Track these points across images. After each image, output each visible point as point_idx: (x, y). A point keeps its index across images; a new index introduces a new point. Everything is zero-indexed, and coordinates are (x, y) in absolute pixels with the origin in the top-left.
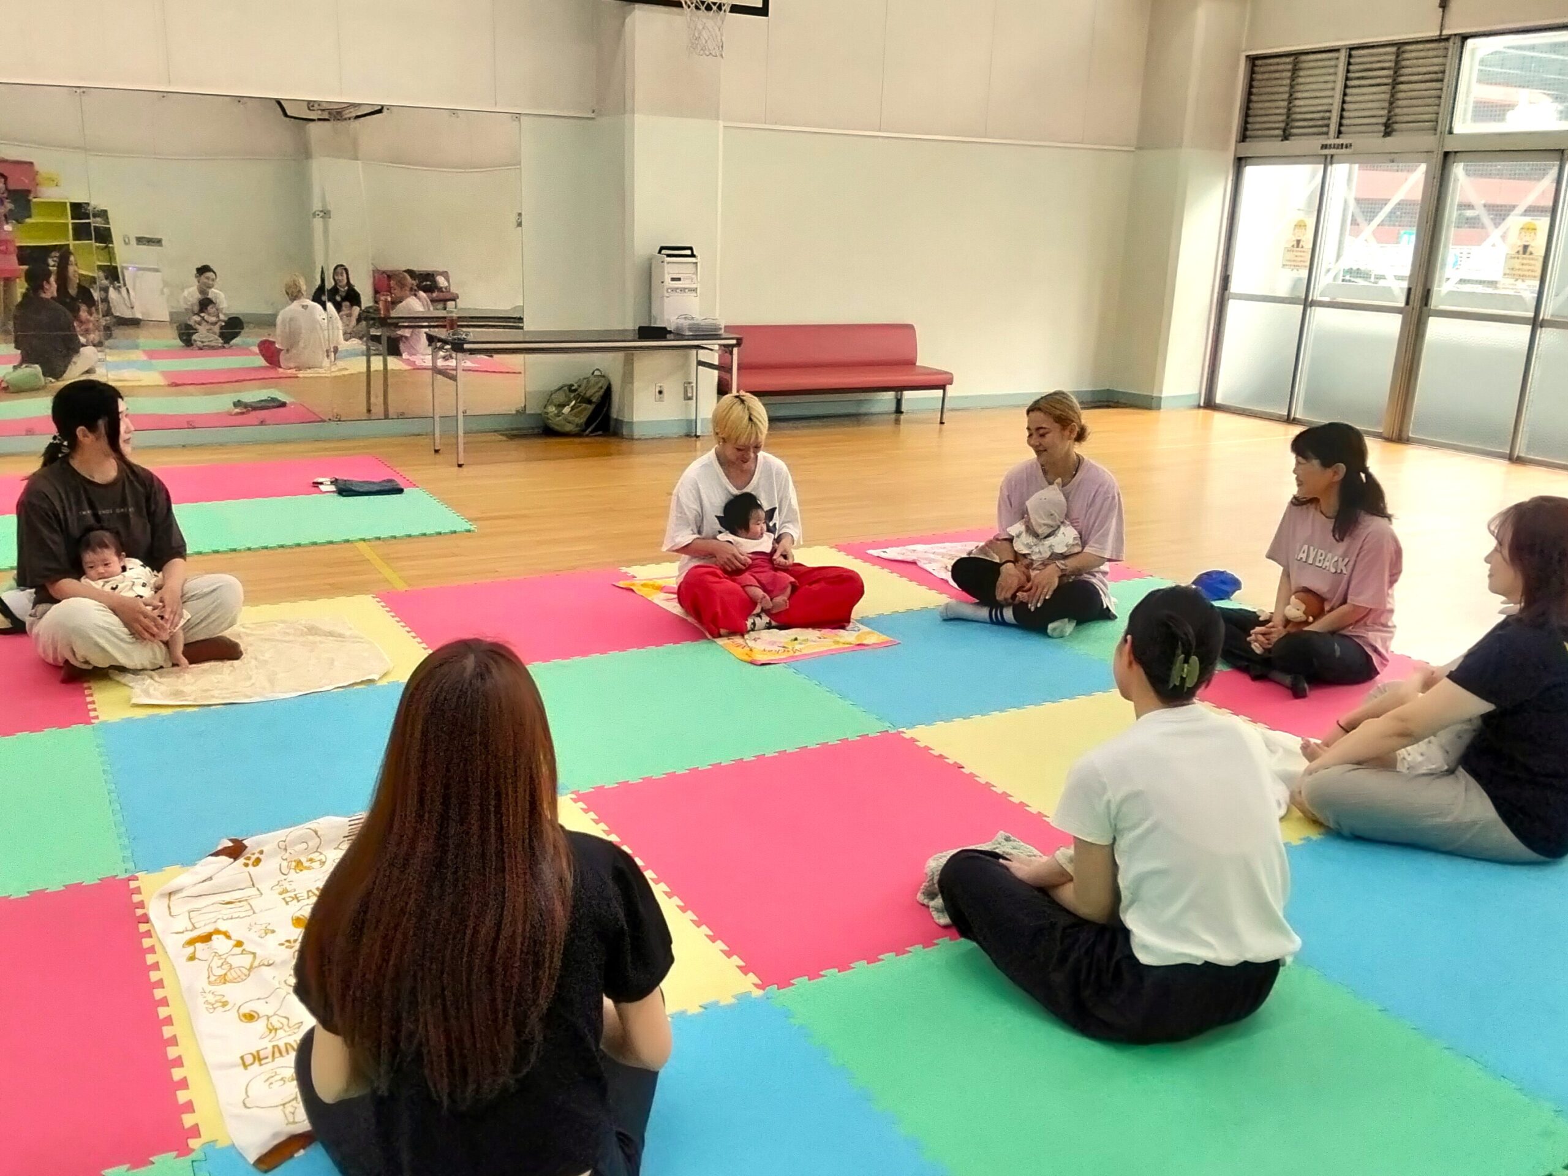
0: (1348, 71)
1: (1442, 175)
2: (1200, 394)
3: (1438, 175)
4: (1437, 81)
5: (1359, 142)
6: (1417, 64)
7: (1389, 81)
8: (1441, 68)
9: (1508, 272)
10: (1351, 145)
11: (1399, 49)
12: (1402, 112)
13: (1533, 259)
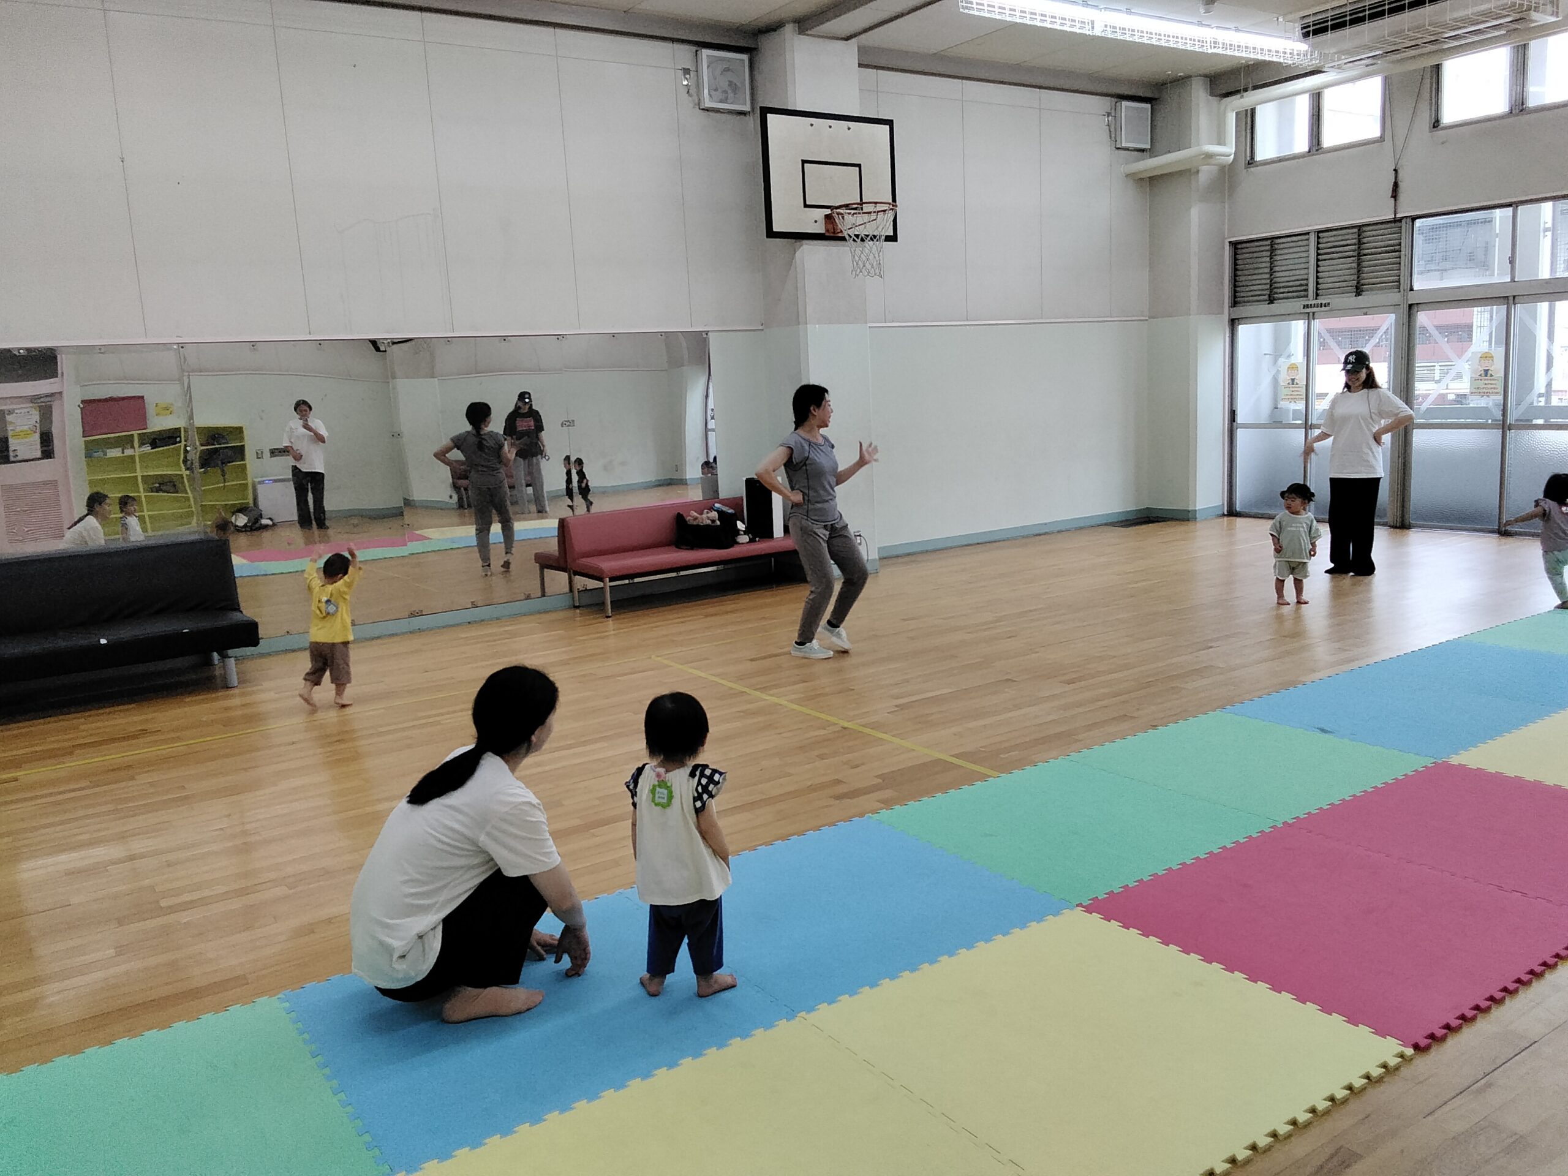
0: (1318, 249)
1: (1409, 322)
2: (1223, 504)
3: (1406, 321)
4: (1397, 251)
5: (1336, 301)
6: (1375, 241)
7: (1355, 254)
8: (1397, 242)
9: (1475, 390)
10: (1329, 304)
11: (1359, 230)
12: (1367, 277)
13: (1493, 380)
